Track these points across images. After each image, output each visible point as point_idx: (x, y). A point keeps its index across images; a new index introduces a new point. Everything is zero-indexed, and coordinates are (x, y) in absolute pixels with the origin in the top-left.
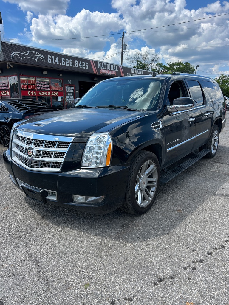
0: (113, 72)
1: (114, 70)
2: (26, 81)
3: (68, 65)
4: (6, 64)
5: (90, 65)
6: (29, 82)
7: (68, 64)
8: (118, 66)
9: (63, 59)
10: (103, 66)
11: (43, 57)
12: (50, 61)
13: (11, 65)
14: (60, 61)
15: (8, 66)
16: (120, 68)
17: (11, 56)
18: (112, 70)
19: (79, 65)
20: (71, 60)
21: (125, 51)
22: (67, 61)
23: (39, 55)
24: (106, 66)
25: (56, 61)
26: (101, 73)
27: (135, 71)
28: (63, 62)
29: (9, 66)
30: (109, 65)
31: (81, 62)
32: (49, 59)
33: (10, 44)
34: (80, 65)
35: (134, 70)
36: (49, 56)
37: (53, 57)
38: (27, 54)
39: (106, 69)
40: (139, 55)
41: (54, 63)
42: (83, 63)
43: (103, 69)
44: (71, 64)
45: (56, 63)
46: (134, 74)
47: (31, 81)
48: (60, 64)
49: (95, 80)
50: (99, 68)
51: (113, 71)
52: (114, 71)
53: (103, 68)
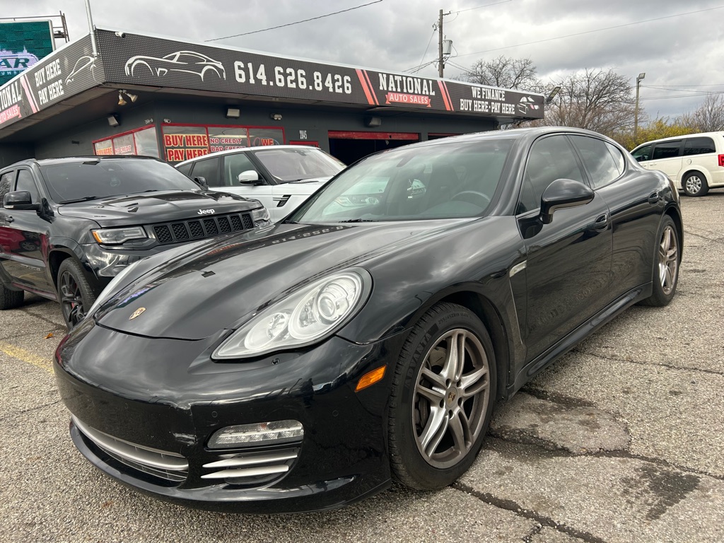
0: (422, 97)
1: (424, 93)
2: (181, 140)
3: (294, 86)
4: (116, 92)
5: (355, 82)
6: (188, 140)
7: (294, 84)
8: (435, 82)
9: (278, 69)
10: (392, 85)
11: (220, 66)
12: (240, 76)
13: (129, 95)
14: (270, 76)
15: (120, 98)
16: (441, 86)
17: (127, 68)
18: (418, 94)
19: (326, 84)
20: (300, 72)
21: (448, 56)
22: (290, 74)
23: (208, 61)
24: (402, 82)
25: (259, 76)
26: (387, 102)
27: (481, 91)
28: (278, 76)
29: (126, 98)
30: (409, 79)
31: (329, 75)
32: (238, 72)
33: (120, 34)
34: (329, 84)
35: (479, 89)
36: (237, 64)
37: (250, 65)
38: (175, 61)
39: (402, 92)
40: (484, 68)
41: (252, 81)
42: (337, 77)
43: (392, 92)
44: (302, 83)
45: (258, 81)
46: (481, 100)
47: (195, 139)
48: (271, 83)
49: (372, 126)
50: (381, 88)
51: (422, 94)
52: (426, 95)
53: (394, 90)
